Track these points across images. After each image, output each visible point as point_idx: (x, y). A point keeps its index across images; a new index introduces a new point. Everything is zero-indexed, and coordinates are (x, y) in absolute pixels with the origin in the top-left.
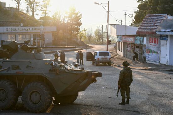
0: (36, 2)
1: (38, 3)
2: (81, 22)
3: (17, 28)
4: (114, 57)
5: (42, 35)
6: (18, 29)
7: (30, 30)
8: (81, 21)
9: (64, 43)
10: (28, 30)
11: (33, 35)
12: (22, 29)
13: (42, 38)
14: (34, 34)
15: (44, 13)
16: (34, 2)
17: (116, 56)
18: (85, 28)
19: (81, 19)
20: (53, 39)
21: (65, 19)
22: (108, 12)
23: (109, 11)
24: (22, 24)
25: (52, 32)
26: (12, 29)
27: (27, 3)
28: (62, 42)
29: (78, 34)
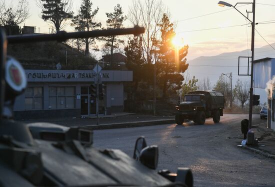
0: (94, 24)
1: (98, 25)
2: (186, 63)
3: (46, 72)
4: (267, 138)
5: (98, 87)
6: (49, 75)
7: (74, 76)
8: (186, 59)
9: (149, 106)
10: (69, 77)
11: (82, 88)
12: (57, 76)
13: (98, 93)
14: (82, 85)
15: (109, 45)
16: (89, 24)
17: (270, 135)
18: (194, 77)
19: (185, 57)
20: (126, 99)
21: (153, 55)
22: (253, 24)
23: (255, 22)
24: (59, 65)
25: (124, 82)
26: (34, 74)
27: (76, 26)
28: (144, 105)
29: (179, 88)
